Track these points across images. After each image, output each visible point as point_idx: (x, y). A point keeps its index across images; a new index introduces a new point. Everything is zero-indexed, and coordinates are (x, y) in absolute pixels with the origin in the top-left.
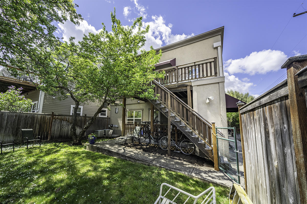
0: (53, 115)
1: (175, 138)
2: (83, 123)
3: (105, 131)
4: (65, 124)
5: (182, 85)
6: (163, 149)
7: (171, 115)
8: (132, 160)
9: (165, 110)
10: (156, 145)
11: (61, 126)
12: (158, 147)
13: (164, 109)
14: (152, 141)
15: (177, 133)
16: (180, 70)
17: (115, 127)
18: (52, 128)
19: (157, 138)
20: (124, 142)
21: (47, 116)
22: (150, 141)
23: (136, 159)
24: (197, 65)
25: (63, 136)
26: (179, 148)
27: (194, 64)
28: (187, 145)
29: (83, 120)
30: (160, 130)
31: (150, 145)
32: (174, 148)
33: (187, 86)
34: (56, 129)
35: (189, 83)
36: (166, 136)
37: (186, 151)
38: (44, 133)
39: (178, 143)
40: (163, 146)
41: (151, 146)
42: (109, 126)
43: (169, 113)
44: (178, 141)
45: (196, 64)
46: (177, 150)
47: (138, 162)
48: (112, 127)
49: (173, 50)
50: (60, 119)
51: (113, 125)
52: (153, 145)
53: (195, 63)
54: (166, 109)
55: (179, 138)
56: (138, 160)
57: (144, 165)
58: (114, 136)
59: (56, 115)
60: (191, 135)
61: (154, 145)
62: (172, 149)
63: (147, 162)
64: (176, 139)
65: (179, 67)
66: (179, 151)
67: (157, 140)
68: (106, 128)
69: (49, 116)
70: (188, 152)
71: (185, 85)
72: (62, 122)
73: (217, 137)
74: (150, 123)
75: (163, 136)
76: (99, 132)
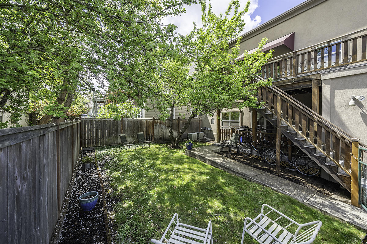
0: (154, 119)
1: (288, 151)
2: (177, 126)
3: (198, 134)
4: (163, 127)
5: (303, 80)
6: (270, 163)
7: (281, 124)
8: (231, 172)
9: (273, 118)
10: (260, 157)
11: (161, 129)
12: (262, 159)
13: (271, 117)
14: (254, 152)
15: (291, 146)
16: (300, 57)
17: (209, 130)
18: (154, 131)
19: (262, 149)
20: (220, 150)
21: (150, 121)
22: (251, 151)
23: (235, 172)
24: (333, 45)
25: (163, 138)
26: (293, 165)
27: (327, 44)
28: (308, 163)
29: (177, 123)
30: (266, 139)
31: (252, 156)
32: (286, 164)
33: (312, 81)
34: (157, 132)
35: (316, 76)
36: (274, 148)
37: (306, 170)
38: (150, 135)
39: (293, 159)
40: (269, 160)
41: (254, 157)
42: (202, 129)
43: (279, 122)
44: (292, 156)
45: (331, 43)
46: (291, 167)
47: (237, 175)
48: (205, 129)
49: (289, 21)
50: (159, 123)
51: (205, 127)
52: (255, 157)
53: (329, 42)
54: (274, 116)
55: (294, 152)
56: (238, 173)
57: (244, 180)
58: (207, 140)
59: (156, 120)
60: (313, 153)
61: (257, 157)
62: (283, 164)
63: (248, 177)
64: (290, 153)
65: (298, 53)
66: (294, 168)
67: (261, 152)
68: (198, 131)
69: (151, 121)
70: (308, 172)
71: (308, 79)
72: (161, 126)
73: (360, 162)
74: (252, 130)
75: (270, 148)
76: (192, 135)
